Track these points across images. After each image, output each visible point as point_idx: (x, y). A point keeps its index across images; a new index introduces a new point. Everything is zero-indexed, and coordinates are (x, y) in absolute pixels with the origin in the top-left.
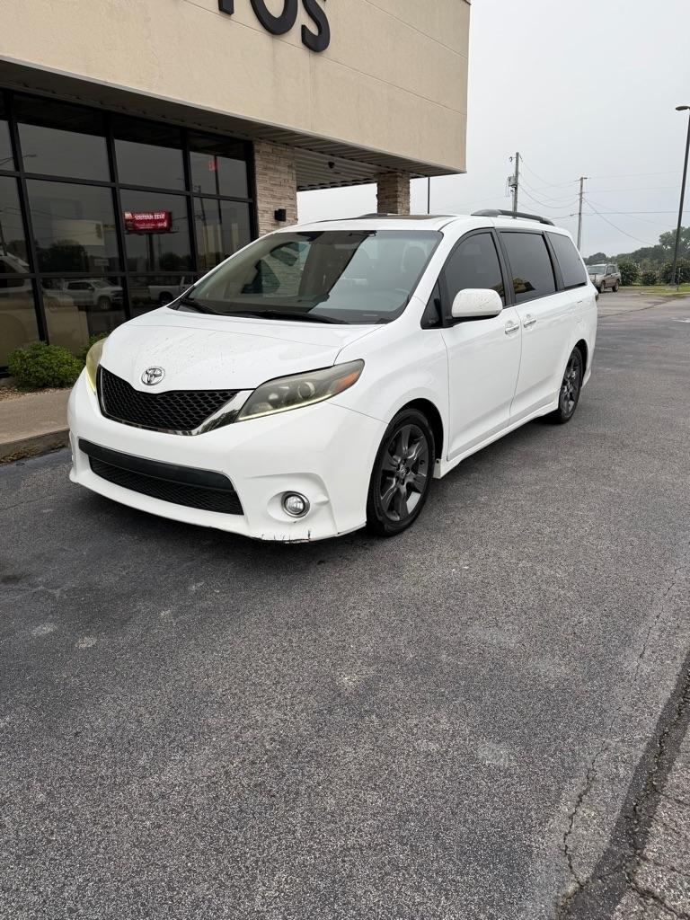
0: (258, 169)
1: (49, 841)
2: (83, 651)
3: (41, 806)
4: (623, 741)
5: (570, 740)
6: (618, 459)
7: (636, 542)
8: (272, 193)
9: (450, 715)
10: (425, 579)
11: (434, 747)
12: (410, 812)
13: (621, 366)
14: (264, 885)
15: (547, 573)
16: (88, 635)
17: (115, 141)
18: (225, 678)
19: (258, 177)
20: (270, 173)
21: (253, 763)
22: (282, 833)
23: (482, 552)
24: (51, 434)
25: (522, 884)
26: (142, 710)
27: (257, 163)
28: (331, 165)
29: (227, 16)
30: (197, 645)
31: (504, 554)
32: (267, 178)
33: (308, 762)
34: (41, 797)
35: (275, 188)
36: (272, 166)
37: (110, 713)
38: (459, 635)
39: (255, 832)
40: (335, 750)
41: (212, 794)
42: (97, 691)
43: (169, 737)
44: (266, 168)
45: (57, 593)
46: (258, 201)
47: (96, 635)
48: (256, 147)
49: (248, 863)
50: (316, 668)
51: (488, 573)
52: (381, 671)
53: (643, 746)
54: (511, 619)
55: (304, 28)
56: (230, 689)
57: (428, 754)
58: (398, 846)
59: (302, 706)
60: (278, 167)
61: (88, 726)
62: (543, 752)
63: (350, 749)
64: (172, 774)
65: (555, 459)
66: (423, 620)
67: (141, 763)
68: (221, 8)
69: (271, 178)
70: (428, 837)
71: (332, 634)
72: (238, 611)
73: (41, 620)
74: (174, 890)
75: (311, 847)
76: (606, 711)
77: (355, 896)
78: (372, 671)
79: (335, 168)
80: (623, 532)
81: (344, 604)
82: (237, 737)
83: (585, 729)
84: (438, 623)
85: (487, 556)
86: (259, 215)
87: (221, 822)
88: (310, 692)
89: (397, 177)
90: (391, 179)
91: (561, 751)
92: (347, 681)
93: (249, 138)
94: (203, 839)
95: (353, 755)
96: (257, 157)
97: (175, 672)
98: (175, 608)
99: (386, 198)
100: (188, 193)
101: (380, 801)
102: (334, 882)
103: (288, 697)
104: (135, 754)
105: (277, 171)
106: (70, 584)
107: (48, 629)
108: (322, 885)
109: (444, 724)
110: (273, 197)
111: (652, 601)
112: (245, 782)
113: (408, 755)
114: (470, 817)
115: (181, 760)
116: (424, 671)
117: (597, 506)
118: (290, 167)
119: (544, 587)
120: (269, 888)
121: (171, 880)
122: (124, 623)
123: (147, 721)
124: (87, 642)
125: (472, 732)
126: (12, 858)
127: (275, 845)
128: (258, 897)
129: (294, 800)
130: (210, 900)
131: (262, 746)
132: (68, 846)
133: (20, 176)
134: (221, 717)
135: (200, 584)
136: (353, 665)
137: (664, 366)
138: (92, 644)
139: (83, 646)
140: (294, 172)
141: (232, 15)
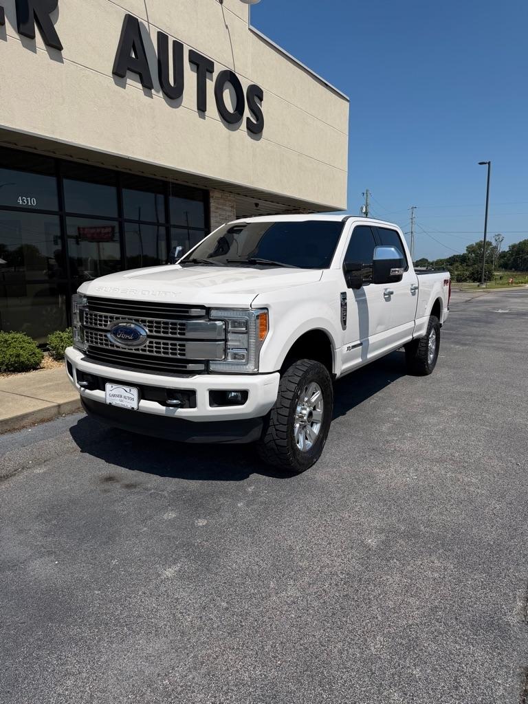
0: (212, 209)
1: (242, 626)
2: (201, 527)
3: (227, 609)
5: (512, 570)
6: (485, 408)
10: (393, 484)
11: (436, 575)
12: (436, 607)
13: (465, 344)
15: (466, 479)
16: (199, 517)
17: (123, 190)
18: (297, 541)
19: (212, 215)
20: (220, 212)
21: (336, 585)
22: (370, 619)
23: (421, 468)
25: (510, 639)
26: (256, 559)
27: (212, 204)
28: (257, 205)
29: (202, 113)
30: (270, 522)
31: (435, 468)
32: (217, 214)
33: (368, 584)
34: (224, 605)
35: (222, 221)
36: (221, 207)
38: (426, 516)
39: (355, 618)
40: (381, 577)
41: (322, 601)
42: (224, 549)
43: (280, 572)
44: (217, 208)
45: (165, 493)
47: (205, 518)
48: (211, 194)
49: (359, 633)
50: (349, 535)
51: (430, 480)
52: (388, 537)
54: (454, 506)
55: (248, 119)
56: (303, 547)
57: (434, 579)
58: (437, 623)
59: (351, 555)
60: (224, 207)
61: (229, 568)
62: (498, 576)
63: (389, 577)
64: (292, 592)
66: (402, 508)
67: (272, 586)
68: (198, 109)
69: (220, 215)
70: (451, 618)
71: (350, 517)
73: (165, 509)
74: (325, 646)
75: (389, 624)
77: (424, 646)
78: (383, 537)
79: (259, 206)
80: (504, 455)
81: (349, 500)
82: (321, 572)
83: (518, 565)
84: (411, 509)
85: (426, 470)
87: (334, 614)
88: (352, 548)
91: (509, 576)
92: (372, 542)
93: (207, 188)
94: (328, 622)
95: (393, 580)
96: (212, 200)
98: (245, 501)
100: (167, 225)
101: (417, 602)
102: (409, 640)
103: (340, 550)
104: (266, 582)
105: (224, 210)
107: (171, 515)
108: (404, 642)
109: (437, 564)
112: (337, 594)
114: (470, 609)
115: (294, 584)
116: (414, 536)
118: (232, 206)
120: (376, 644)
121: (320, 643)
124: (201, 522)
125: (455, 568)
126: (226, 634)
127: (369, 624)
128: (372, 648)
129: (369, 602)
130: (347, 650)
131: (338, 576)
132: (254, 627)
133: (62, 215)
134: (306, 562)
135: (253, 487)
136: (370, 533)
137: (494, 345)
138: (205, 522)
139: (201, 524)
140: (234, 210)
141: (205, 113)
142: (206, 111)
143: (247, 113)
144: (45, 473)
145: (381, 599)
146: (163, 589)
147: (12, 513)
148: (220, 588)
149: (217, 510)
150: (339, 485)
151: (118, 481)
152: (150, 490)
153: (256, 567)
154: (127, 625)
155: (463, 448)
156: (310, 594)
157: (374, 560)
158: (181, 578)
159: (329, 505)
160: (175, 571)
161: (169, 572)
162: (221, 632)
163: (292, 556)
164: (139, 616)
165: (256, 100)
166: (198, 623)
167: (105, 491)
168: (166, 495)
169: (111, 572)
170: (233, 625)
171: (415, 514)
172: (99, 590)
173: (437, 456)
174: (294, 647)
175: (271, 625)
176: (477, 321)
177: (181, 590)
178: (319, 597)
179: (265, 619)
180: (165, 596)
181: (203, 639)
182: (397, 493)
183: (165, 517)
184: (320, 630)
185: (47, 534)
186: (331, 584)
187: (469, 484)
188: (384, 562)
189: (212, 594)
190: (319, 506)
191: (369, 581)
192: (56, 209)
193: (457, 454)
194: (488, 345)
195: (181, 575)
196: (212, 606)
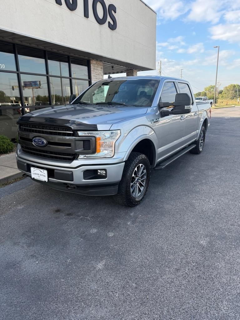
0: (92, 69)
1: (147, 298)
2: (111, 237)
3: (136, 288)
8: (96, 77)
10: (204, 209)
13: (216, 134)
14: (222, 306)
16: (109, 231)
17: (48, 60)
19: (92, 72)
20: (96, 71)
21: (192, 270)
22: (216, 290)
23: (216, 199)
27: (92, 67)
28: (112, 67)
29: (86, 18)
31: (222, 199)
32: (94, 72)
33: (209, 268)
34: (134, 285)
35: (97, 76)
36: (96, 68)
40: (214, 264)
41: (187, 280)
46: (92, 80)
47: (112, 232)
48: (91, 62)
49: (213, 300)
50: (190, 239)
51: (222, 206)
52: (211, 239)
55: (109, 22)
56: (168, 247)
59: (194, 252)
60: (98, 68)
64: (169, 275)
67: (157, 272)
68: (85, 16)
71: (187, 228)
73: (90, 228)
75: (228, 293)
78: (208, 239)
79: (114, 68)
81: (184, 218)
84: (218, 223)
85: (218, 200)
87: (196, 288)
89: (133, 71)
90: (131, 72)
92: (203, 242)
93: (89, 59)
96: (92, 65)
97: (147, 243)
98: (131, 221)
100: (70, 78)
103: (188, 248)
104: (153, 269)
107: (94, 231)
110: (96, 79)
112: (194, 276)
116: (224, 238)
118: (101, 68)
120: (224, 307)
121: (193, 307)
124: (111, 234)
127: (217, 294)
128: (223, 310)
129: (213, 280)
130: (209, 312)
131: (191, 264)
132: (154, 299)
133: (18, 73)
134: (172, 256)
135: (133, 213)
136: (201, 238)
137: (230, 134)
138: (113, 235)
140: (103, 70)
141: (88, 18)
142: (88, 17)
143: (109, 19)
144: (23, 208)
145: (218, 278)
146: (98, 277)
147: (9, 233)
148: (130, 275)
149: (118, 227)
150: (177, 210)
151: (62, 212)
152: (80, 216)
153: (146, 260)
154: (83, 301)
155: (232, 188)
156: (179, 276)
157: (208, 254)
158: (107, 269)
159: (175, 222)
160: (103, 265)
161: (100, 266)
162: (137, 304)
163: (163, 253)
164: (89, 295)
165: (113, 12)
166: (122, 298)
167: (57, 218)
168: (89, 219)
169: (68, 267)
170: (142, 299)
171: (220, 225)
172: (63, 279)
173: (221, 192)
174: (179, 311)
175: (163, 297)
177: (109, 277)
178: (185, 278)
179: (159, 293)
180: (101, 281)
181: (128, 309)
182: (208, 214)
183: (91, 232)
184: (191, 299)
185: (29, 245)
186: (189, 269)
188: (213, 255)
189: (126, 278)
190: (170, 223)
191: (208, 266)
192: (15, 70)
193: (231, 191)
194: (227, 134)
195: (106, 267)
196: (128, 286)
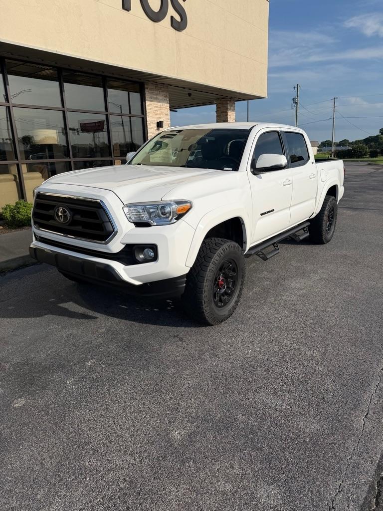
0: (147, 99)
2: (15, 409)
4: (353, 484)
5: (318, 483)
7: (364, 330)
8: (155, 111)
9: (240, 461)
11: (229, 487)
15: (308, 353)
16: (21, 396)
17: (64, 83)
18: (101, 431)
19: (147, 103)
20: (154, 101)
21: (110, 499)
23: (268, 338)
24: (20, 257)
26: (46, 455)
27: (146, 95)
28: (190, 95)
29: (127, 12)
30: (86, 405)
32: (152, 103)
35: (157, 109)
36: (155, 96)
37: (25, 457)
38: (250, 400)
43: (59, 476)
44: (151, 98)
46: (148, 117)
47: (26, 397)
48: (146, 86)
50: (158, 424)
51: (271, 353)
52: (199, 427)
53: (366, 488)
55: (172, 17)
56: (102, 439)
57: (224, 493)
59: (146, 455)
60: (159, 97)
61: (10, 467)
63: (173, 489)
65: (316, 272)
66: (228, 388)
67: (39, 497)
68: (124, 8)
71: (171, 398)
72: (114, 381)
76: (342, 460)
78: (193, 428)
79: (192, 96)
82: (102, 477)
84: (238, 390)
86: (148, 124)
88: (153, 443)
89: (227, 101)
90: (224, 102)
92: (178, 434)
93: (142, 81)
96: (146, 92)
97: (70, 426)
98: (76, 378)
99: (222, 113)
100: (107, 113)
103: (139, 446)
105: (158, 99)
106: (16, 360)
109: (236, 470)
110: (156, 114)
111: (373, 374)
113: (211, 494)
115: (64, 495)
116: (226, 427)
117: (341, 305)
118: (165, 96)
119: (306, 363)
122: (44, 388)
123: (47, 464)
124: (19, 403)
125: (254, 476)
133: (8, 105)
134: (94, 461)
135: (94, 360)
136: (181, 422)
138: (23, 403)
139: (17, 405)
140: (168, 99)
141: (130, 12)
142: (130, 10)
143: (171, 12)
163: (84, 452)
168: (7, 368)
176: (373, 189)
187: (311, 359)
192: (2, 101)
